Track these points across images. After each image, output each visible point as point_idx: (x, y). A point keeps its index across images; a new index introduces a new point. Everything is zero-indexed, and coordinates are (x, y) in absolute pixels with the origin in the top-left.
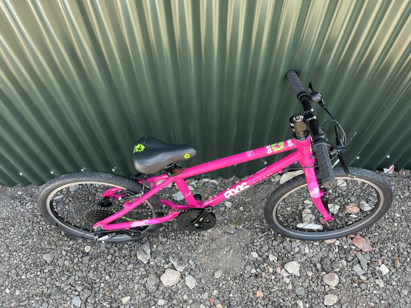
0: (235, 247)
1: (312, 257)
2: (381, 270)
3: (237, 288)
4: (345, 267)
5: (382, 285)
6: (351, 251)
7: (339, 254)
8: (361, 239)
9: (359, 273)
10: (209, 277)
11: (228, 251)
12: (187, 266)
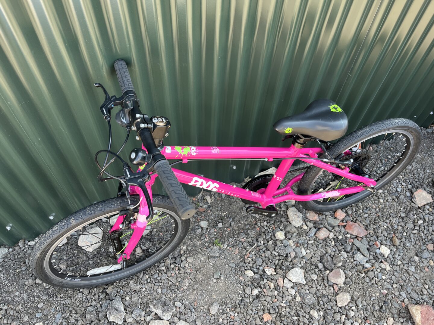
0: (225, 271)
1: (311, 257)
2: (382, 252)
3: (240, 319)
4: (347, 259)
5: (388, 268)
6: (347, 241)
7: (336, 246)
8: (354, 225)
9: (362, 262)
10: (205, 315)
11: (219, 277)
12: (174, 310)
